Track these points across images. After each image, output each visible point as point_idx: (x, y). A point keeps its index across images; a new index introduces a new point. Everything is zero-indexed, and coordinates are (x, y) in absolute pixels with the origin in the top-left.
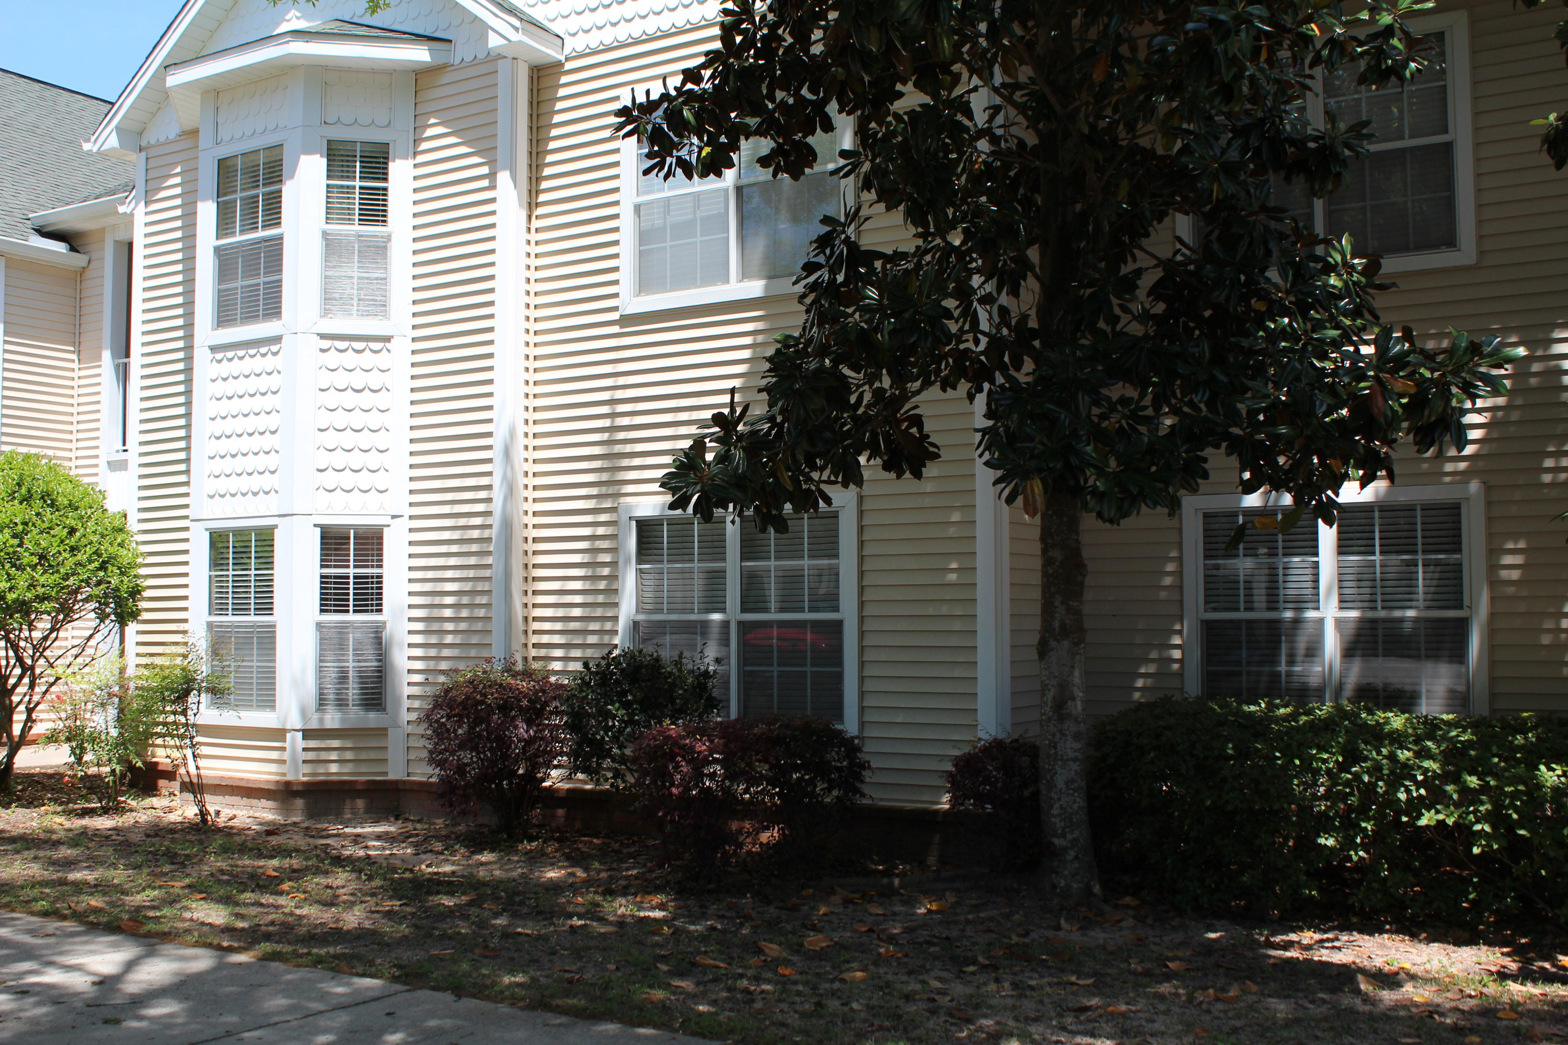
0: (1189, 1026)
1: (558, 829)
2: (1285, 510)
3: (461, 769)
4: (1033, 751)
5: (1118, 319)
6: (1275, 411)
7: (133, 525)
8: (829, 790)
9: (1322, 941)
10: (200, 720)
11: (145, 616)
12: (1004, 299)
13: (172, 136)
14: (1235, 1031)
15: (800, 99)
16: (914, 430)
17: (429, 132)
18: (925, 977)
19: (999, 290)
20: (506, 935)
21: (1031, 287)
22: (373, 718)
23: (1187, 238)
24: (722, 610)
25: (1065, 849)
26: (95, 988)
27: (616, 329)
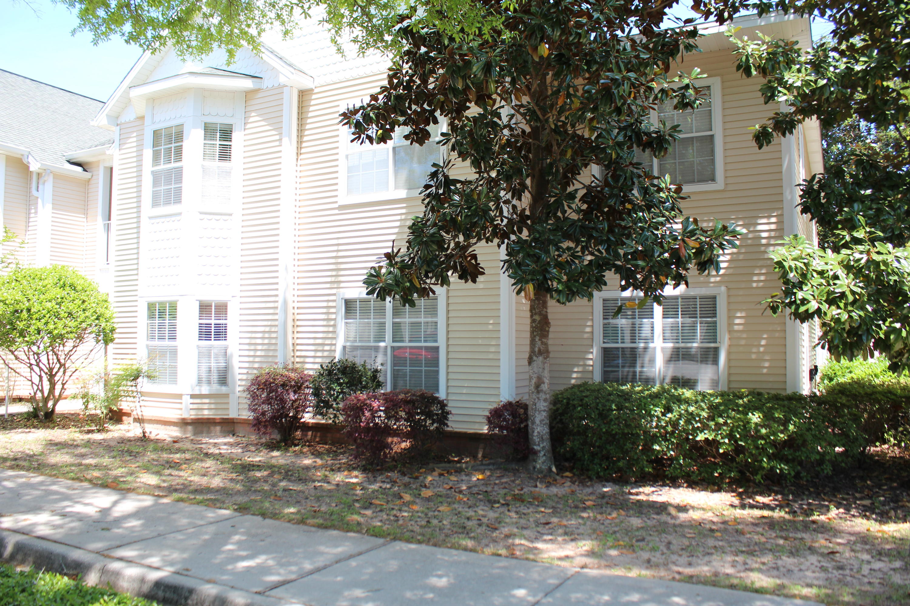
0: (594, 531)
1: (308, 441)
2: (640, 299)
3: (263, 414)
4: (525, 407)
5: (566, 211)
6: (636, 255)
7: (111, 299)
8: (433, 424)
9: (653, 492)
10: (143, 390)
11: (116, 341)
12: (515, 202)
13: (132, 119)
14: (615, 532)
15: (423, 110)
16: (473, 261)
17: (251, 120)
18: (476, 509)
19: (513, 198)
20: (285, 490)
21: (527, 197)
22: (224, 389)
23: (597, 176)
24: (384, 341)
25: (540, 451)
26: (98, 514)
27: (336, 212)
